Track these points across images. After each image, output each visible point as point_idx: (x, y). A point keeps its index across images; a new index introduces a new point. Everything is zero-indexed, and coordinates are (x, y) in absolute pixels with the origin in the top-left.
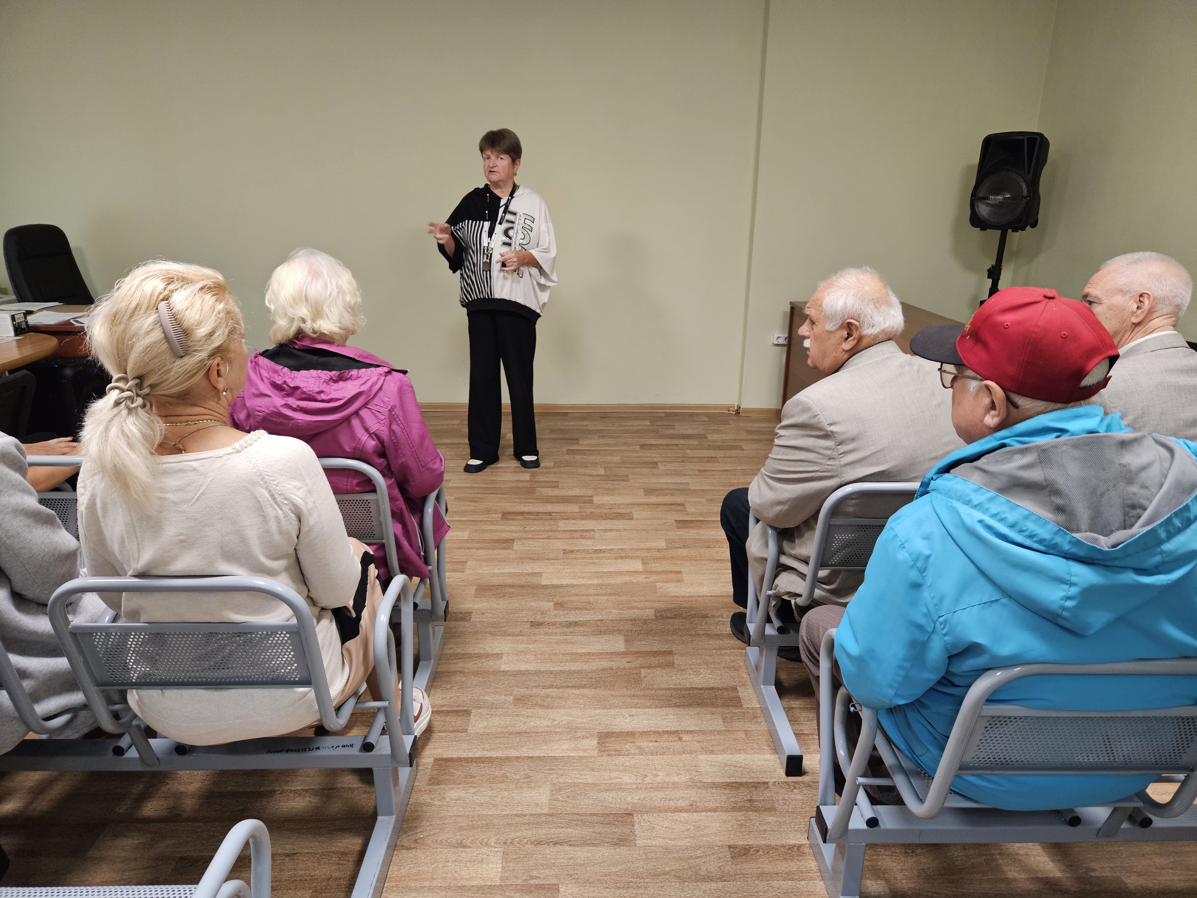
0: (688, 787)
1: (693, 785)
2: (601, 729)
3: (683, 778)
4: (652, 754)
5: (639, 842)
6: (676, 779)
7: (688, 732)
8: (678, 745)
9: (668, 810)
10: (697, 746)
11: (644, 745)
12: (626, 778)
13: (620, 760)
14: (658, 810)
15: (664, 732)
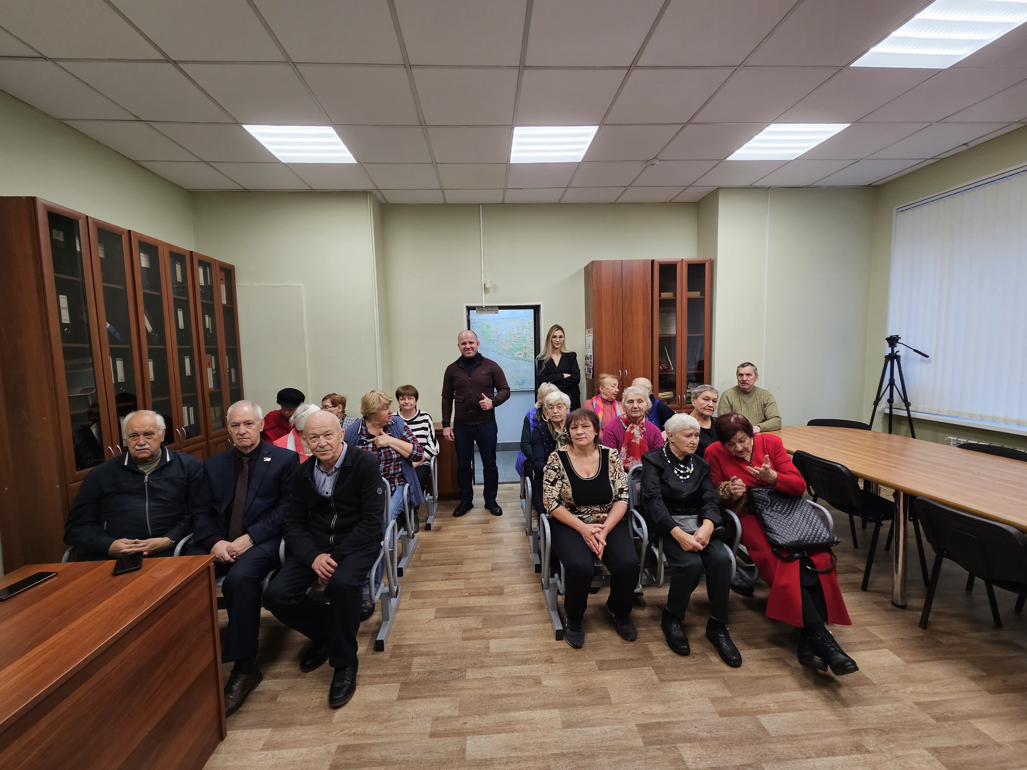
0: (471, 578)
1: (468, 579)
2: (503, 596)
3: (471, 581)
4: (482, 588)
5: (490, 564)
6: (475, 580)
7: (466, 596)
8: (471, 591)
9: (479, 572)
10: (463, 592)
11: (484, 591)
12: (493, 579)
13: (496, 585)
14: (483, 572)
15: (476, 596)
